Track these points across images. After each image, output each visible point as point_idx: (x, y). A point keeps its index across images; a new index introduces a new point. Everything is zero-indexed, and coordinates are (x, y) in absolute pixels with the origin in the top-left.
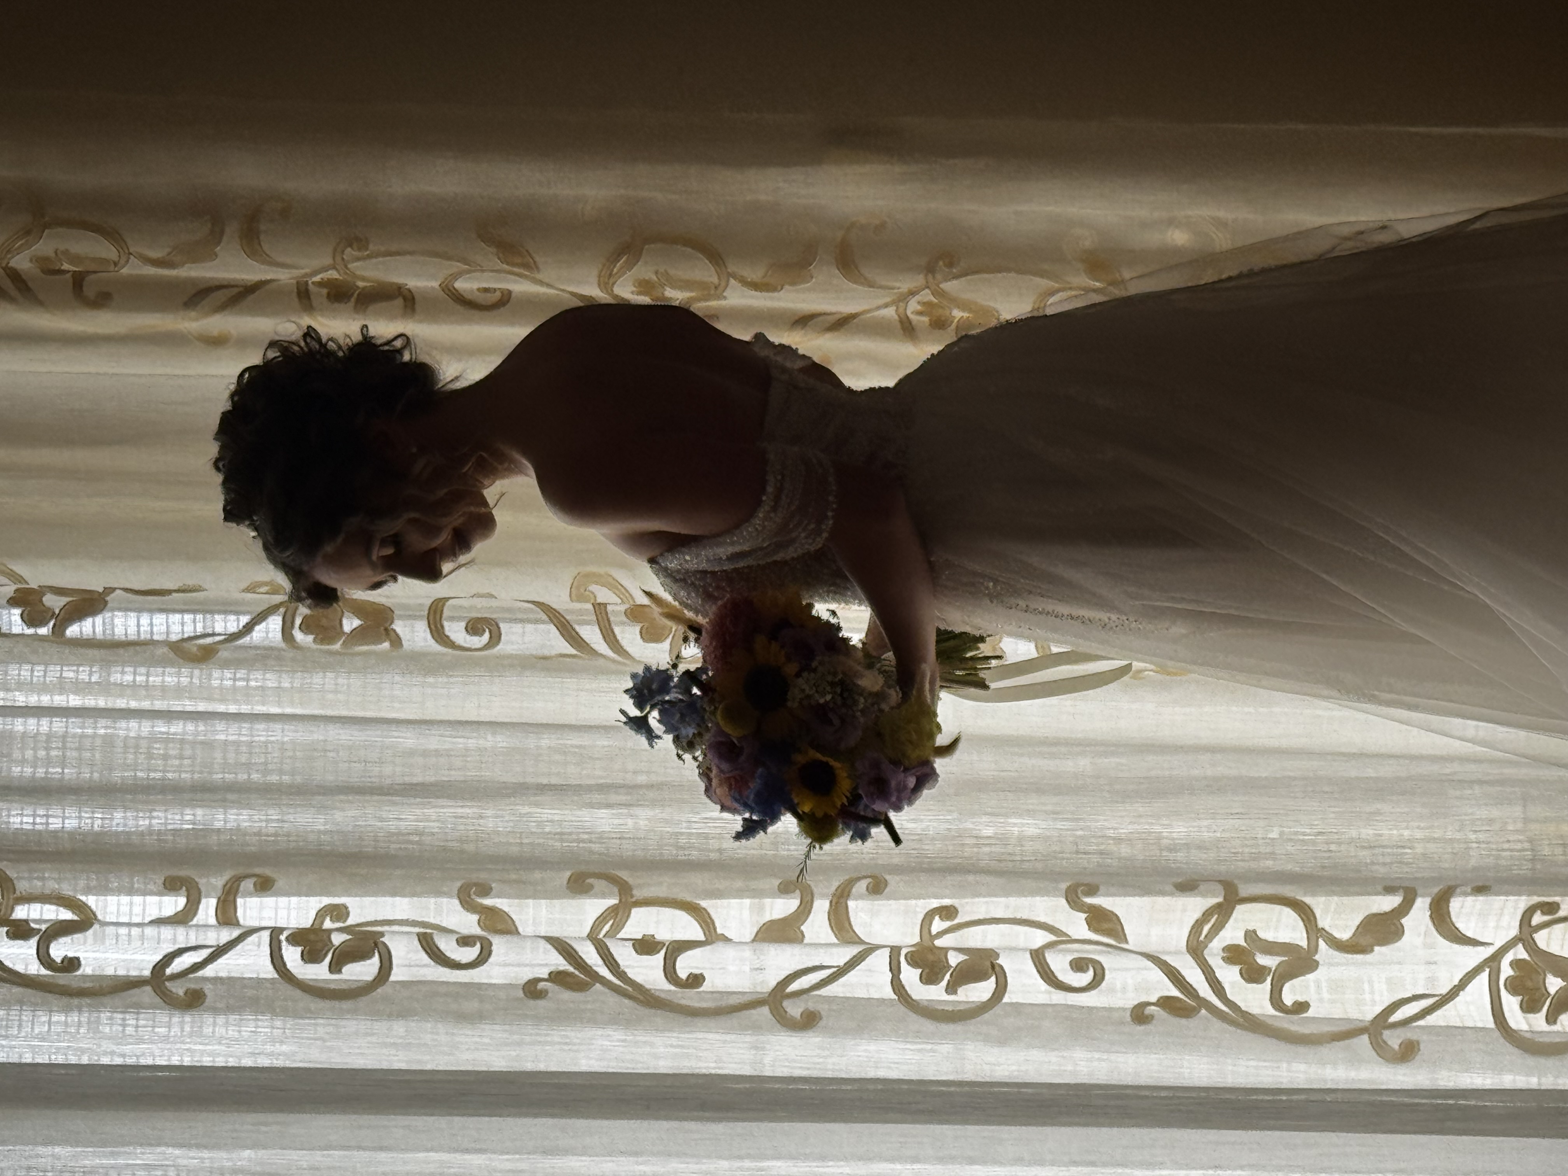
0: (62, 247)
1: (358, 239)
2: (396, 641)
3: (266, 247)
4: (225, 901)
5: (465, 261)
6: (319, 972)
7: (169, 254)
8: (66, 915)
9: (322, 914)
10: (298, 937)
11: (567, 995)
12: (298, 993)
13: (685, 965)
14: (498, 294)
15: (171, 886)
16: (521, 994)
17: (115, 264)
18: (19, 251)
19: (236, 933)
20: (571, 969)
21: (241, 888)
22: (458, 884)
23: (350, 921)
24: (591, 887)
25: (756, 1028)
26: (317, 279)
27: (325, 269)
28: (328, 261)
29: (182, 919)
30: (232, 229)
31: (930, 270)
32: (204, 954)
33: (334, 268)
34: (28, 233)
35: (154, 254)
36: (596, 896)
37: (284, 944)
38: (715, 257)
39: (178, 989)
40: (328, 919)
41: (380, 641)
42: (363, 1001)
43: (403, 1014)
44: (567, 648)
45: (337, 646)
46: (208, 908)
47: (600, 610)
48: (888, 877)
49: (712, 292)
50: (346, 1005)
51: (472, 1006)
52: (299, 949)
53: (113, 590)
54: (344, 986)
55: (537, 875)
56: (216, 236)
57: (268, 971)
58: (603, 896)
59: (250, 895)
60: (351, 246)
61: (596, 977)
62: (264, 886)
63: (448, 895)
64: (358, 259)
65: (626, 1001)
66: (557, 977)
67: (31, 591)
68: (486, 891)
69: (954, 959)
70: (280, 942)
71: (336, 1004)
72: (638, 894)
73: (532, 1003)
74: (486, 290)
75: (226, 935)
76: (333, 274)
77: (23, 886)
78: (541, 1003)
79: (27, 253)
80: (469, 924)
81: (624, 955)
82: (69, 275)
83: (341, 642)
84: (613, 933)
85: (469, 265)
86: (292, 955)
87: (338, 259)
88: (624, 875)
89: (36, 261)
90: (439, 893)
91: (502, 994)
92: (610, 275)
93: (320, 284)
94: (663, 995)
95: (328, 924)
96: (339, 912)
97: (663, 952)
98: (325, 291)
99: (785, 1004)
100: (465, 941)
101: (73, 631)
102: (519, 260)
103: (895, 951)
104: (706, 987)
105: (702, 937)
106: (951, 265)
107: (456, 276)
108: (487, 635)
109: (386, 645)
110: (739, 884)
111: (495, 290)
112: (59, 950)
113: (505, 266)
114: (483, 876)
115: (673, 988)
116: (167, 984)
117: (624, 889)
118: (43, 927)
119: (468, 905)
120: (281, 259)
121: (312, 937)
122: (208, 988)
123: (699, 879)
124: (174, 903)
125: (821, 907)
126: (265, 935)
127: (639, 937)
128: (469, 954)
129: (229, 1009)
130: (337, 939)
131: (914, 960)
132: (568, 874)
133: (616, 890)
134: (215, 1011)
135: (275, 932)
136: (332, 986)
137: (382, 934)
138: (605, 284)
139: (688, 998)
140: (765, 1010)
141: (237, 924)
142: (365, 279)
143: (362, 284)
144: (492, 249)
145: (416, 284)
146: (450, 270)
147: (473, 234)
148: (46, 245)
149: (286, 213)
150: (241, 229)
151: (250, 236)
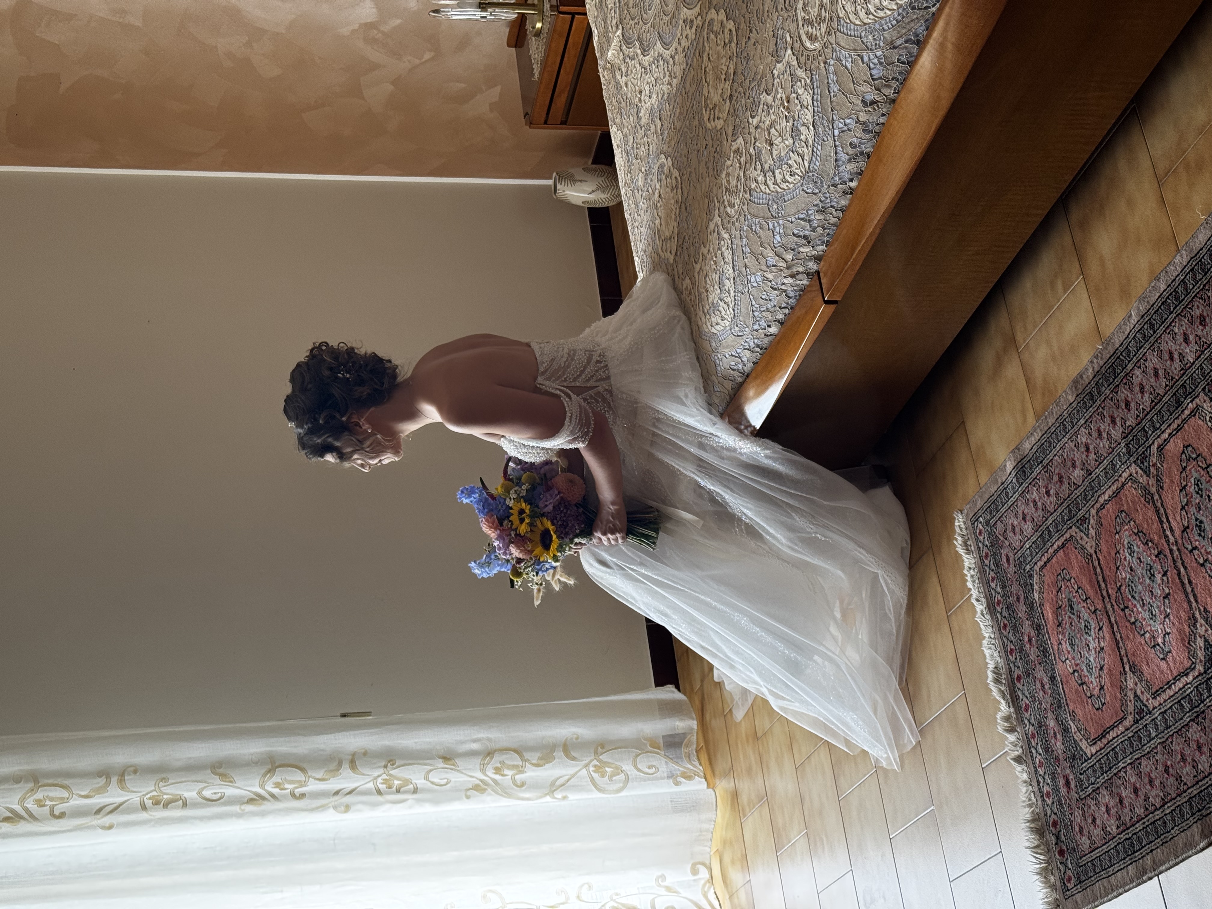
0: (46, 794)
1: (164, 778)
3: (128, 784)
5: (205, 782)
7: (89, 792)
14: (220, 795)
17: (67, 799)
18: (29, 797)
26: (148, 796)
27: (151, 792)
28: (152, 788)
31: (385, 767)
33: (155, 790)
34: (33, 790)
35: (83, 793)
38: (304, 770)
49: (303, 783)
56: (108, 784)
60: (162, 781)
64: (165, 786)
74: (215, 793)
76: (154, 793)
79: (32, 799)
82: (48, 807)
85: (208, 783)
87: (157, 786)
89: (36, 801)
92: (263, 783)
93: (150, 799)
98: (151, 801)
102: (228, 779)
106: (393, 765)
107: (203, 789)
111: (218, 793)
113: (223, 783)
120: (134, 789)
138: (262, 786)
142: (167, 794)
143: (165, 797)
144: (218, 777)
145: (187, 795)
146: (200, 787)
147: (209, 771)
148: (39, 795)
149: (135, 772)
150: (118, 779)
151: (122, 783)
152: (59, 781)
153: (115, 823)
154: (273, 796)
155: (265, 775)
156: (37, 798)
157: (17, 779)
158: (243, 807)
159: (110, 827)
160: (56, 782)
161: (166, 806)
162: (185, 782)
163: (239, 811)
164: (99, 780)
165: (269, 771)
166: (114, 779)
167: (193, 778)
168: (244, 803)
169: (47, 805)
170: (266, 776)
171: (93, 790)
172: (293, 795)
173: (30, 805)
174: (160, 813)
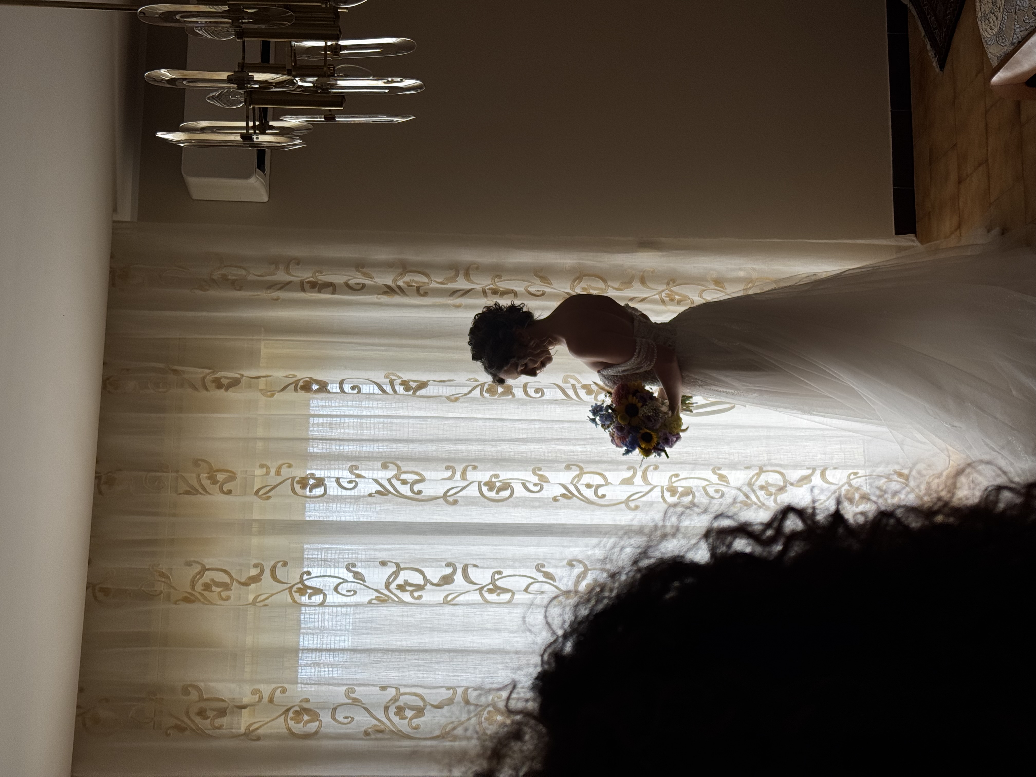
0: (412, 278)
1: (499, 276)
2: (514, 396)
3: (471, 278)
4: (463, 473)
5: (531, 282)
6: (492, 494)
7: (443, 280)
8: (416, 477)
9: (491, 477)
10: (486, 484)
11: (565, 501)
12: (486, 500)
13: (600, 492)
14: (541, 292)
15: (448, 468)
16: (551, 500)
17: (428, 283)
18: (400, 278)
19: (466, 483)
20: (567, 493)
21: (468, 469)
22: (532, 467)
23: (500, 479)
24: (571, 468)
25: (621, 510)
26: (486, 288)
27: (489, 285)
28: (491, 282)
29: (450, 478)
30: (461, 273)
31: (668, 284)
32: (459, 489)
33: (493, 284)
34: (402, 274)
35: (439, 281)
36: (573, 471)
37: (482, 486)
38: (604, 281)
39: (451, 499)
40: (493, 478)
41: (508, 396)
42: (505, 503)
43: (516, 506)
44: (564, 397)
45: (496, 397)
46: (458, 476)
47: (573, 386)
48: (659, 465)
49: (604, 290)
50: (500, 504)
51: (537, 504)
52: (487, 487)
53: (429, 381)
54: (499, 498)
55: (556, 465)
56: (457, 275)
57: (477, 494)
58: (575, 471)
59: (470, 471)
60: (497, 278)
61: (574, 495)
62: (475, 468)
63: (529, 471)
64: (498, 282)
65: (583, 502)
66: (563, 495)
67: (405, 381)
68: (540, 469)
69: (680, 490)
70: (481, 485)
71: (497, 503)
72: (585, 470)
73: (554, 503)
74: (537, 291)
75: (464, 483)
76: (492, 286)
77: (403, 469)
78: (557, 503)
79: (403, 280)
80: (535, 480)
81: (583, 489)
83: (497, 396)
84: (578, 482)
86: (485, 489)
87: (494, 282)
88: (581, 465)
89: (405, 283)
90: (526, 470)
91: (546, 500)
92: (573, 286)
93: (489, 289)
94: (594, 501)
95: (494, 480)
96: (497, 476)
97: (594, 488)
98: (491, 291)
99: (630, 503)
100: (535, 485)
101: (419, 393)
102: (546, 282)
103: (662, 487)
104: (606, 498)
105: (604, 483)
106: (674, 283)
107: (529, 286)
108: (540, 393)
109: (511, 397)
110: (615, 467)
112: (416, 488)
113: (542, 284)
114: (540, 465)
115: (596, 498)
116: (448, 498)
117: (581, 469)
118: (411, 481)
119: (534, 473)
120: (477, 282)
121: (490, 484)
122: (459, 499)
123: (603, 466)
124: (449, 473)
125: (639, 474)
126: (476, 484)
127: (586, 483)
128: (537, 489)
129: (466, 505)
130: (498, 484)
131: (668, 490)
132: (564, 465)
133: (578, 469)
134: (461, 505)
135: (479, 483)
136: (497, 498)
137: (511, 483)
138: (572, 288)
139: (601, 501)
140: (623, 505)
141: (467, 480)
143: (500, 289)
144: (539, 279)
146: (526, 285)
147: (533, 274)
148: (407, 278)
149: (477, 268)
150: (464, 273)
151: (467, 275)
152: (422, 270)
153: (459, 304)
155: (574, 281)
157: (390, 265)
160: (418, 270)
161: (501, 296)
164: (450, 272)
165: (579, 278)
167: (521, 278)
169: (414, 286)
170: (577, 281)
171: (446, 279)
173: (401, 284)
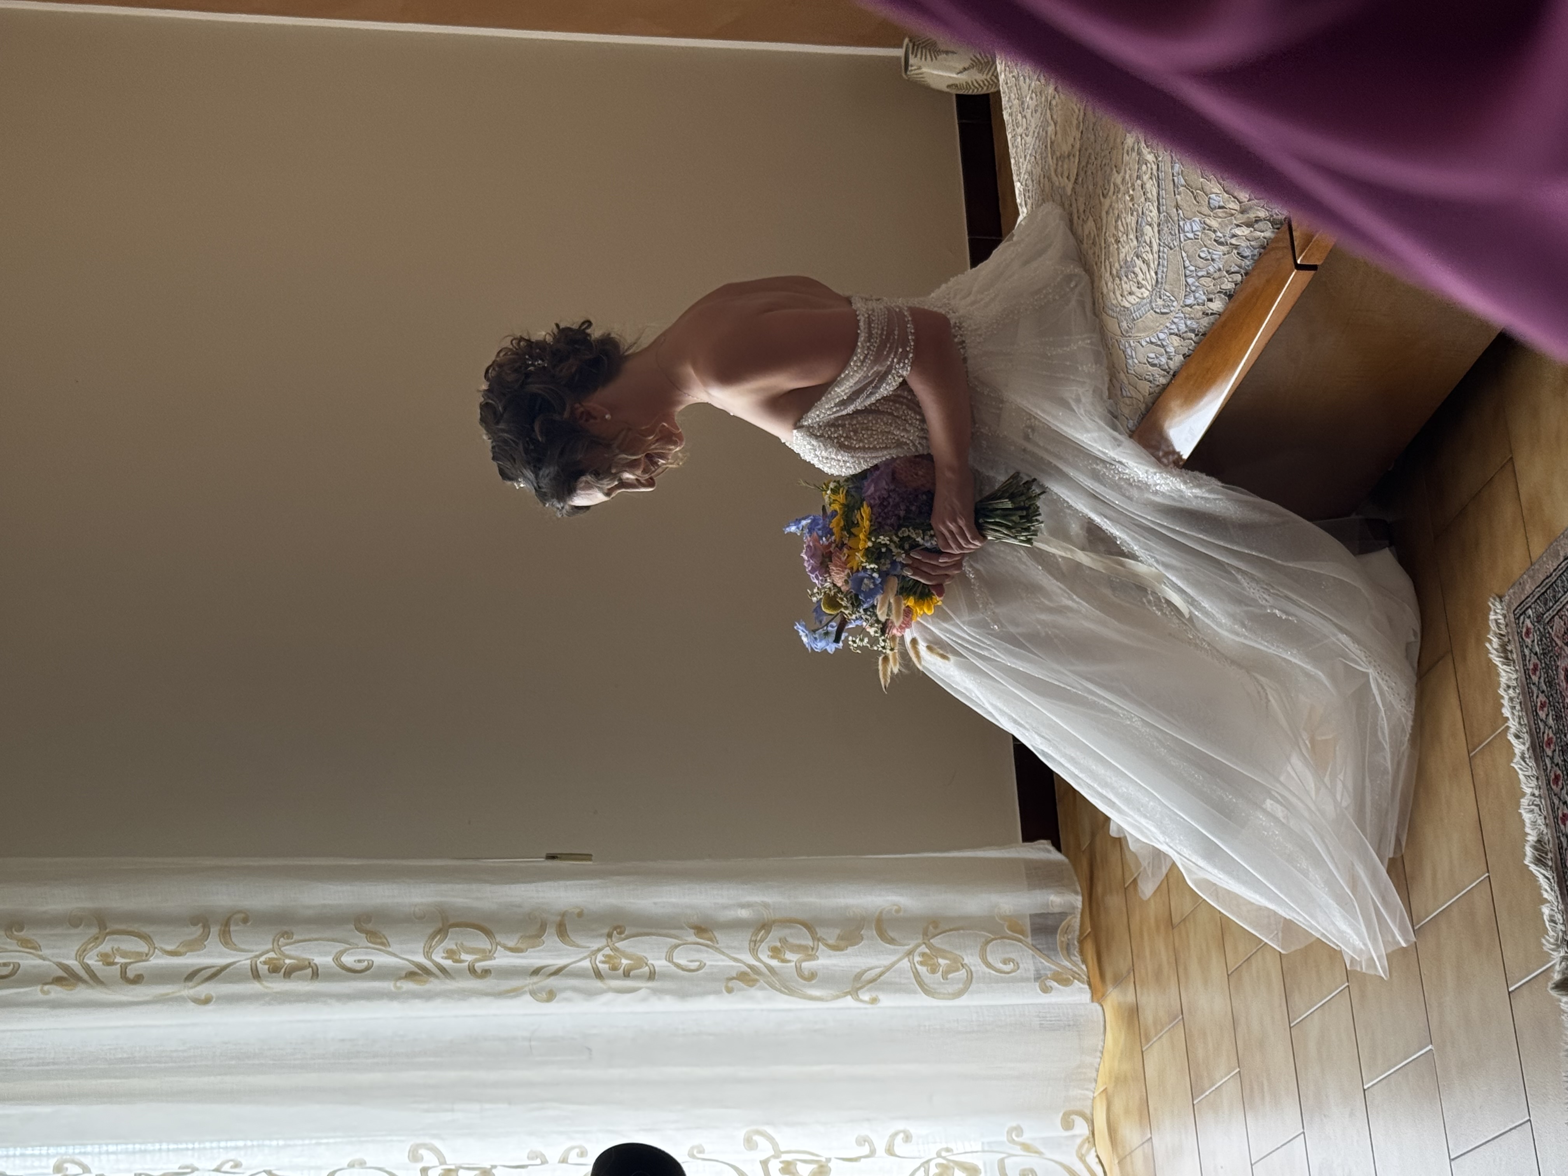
0: (116, 947)
1: (286, 933)
3: (234, 937)
5: (346, 942)
7: (178, 946)
14: (366, 963)
17: (147, 955)
18: (91, 949)
26: (262, 959)
27: (267, 952)
28: (270, 946)
31: (610, 936)
33: (273, 950)
34: (97, 938)
35: (169, 948)
38: (488, 933)
49: (488, 954)
56: (206, 935)
60: (283, 936)
64: (287, 944)
74: (359, 961)
76: (272, 955)
79: (95, 951)
82: (118, 966)
85: (350, 944)
87: (275, 944)
89: (101, 956)
92: (430, 947)
93: (265, 963)
98: (267, 967)
102: (378, 940)
106: (620, 933)
107: (342, 953)
111: (364, 961)
113: (371, 945)
120: (243, 947)
138: (428, 955)
142: (290, 958)
143: (288, 961)
144: (364, 935)
145: (318, 960)
146: (339, 949)
147: (353, 927)
148: (106, 947)
149: (245, 920)
150: (220, 930)
151: (225, 936)
152: (135, 927)
153: (214, 995)
154: (443, 970)
155: (432, 937)
156: (103, 951)
157: (74, 921)
158: (399, 984)
159: (207, 1001)
160: (130, 929)
161: (289, 973)
162: (316, 940)
163: (393, 989)
164: (193, 929)
165: (439, 931)
166: (215, 930)
167: (328, 934)
168: (400, 978)
169: (117, 963)
170: (433, 939)
171: (184, 944)
172: (472, 970)
173: (92, 961)
174: (279, 986)
